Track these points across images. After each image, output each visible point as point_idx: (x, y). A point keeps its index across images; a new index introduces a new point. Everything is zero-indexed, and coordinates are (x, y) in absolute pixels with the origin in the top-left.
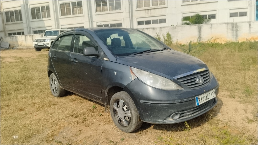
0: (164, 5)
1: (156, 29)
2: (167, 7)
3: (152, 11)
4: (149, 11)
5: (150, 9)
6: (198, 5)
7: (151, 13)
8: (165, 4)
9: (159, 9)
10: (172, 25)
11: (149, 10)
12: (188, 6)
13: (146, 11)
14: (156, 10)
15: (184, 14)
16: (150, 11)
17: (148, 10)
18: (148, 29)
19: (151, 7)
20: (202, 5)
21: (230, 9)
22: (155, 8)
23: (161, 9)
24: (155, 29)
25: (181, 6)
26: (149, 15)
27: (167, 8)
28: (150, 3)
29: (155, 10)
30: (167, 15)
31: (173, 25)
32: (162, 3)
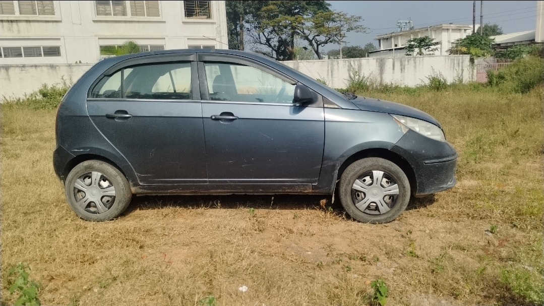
0: (53, 16)
1: (57, 67)
2: (60, 22)
3: (22, 25)
4: (14, 24)
5: (17, 21)
6: (128, 25)
7: (19, 31)
8: (54, 14)
9: (41, 24)
10: (78, 62)
11: (12, 21)
12: (109, 24)
13: (6, 24)
14: (32, 24)
15: (101, 40)
16: (17, 25)
17: (10, 23)
18: (36, 66)
19: (17, 15)
20: (137, 24)
21: (188, 39)
22: (30, 19)
23: (44, 24)
24: (55, 68)
25: (92, 22)
26: (15, 34)
27: (59, 24)
28: (13, 7)
29: (29, 23)
30: (62, 38)
31: (80, 62)
32: (46, 11)
